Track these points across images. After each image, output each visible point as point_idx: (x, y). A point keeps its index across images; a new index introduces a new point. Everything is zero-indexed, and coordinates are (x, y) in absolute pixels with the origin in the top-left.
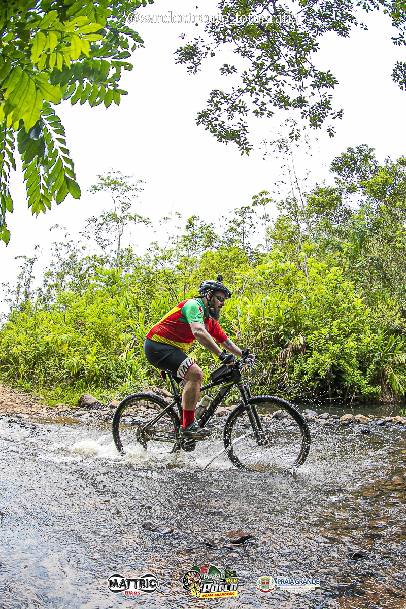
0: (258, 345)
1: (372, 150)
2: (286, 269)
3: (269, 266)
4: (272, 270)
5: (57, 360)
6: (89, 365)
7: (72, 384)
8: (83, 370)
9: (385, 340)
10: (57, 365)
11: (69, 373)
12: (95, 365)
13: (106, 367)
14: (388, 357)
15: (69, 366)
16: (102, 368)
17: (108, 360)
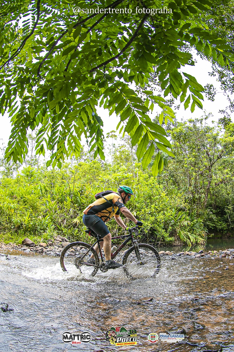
3: (119, 175)
4: (120, 177)
5: (7, 217)
6: (25, 222)
7: (16, 232)
8: (22, 224)
9: (176, 214)
10: (7, 220)
11: (14, 226)
12: (30, 222)
13: (35, 224)
14: (177, 223)
15: (15, 222)
16: (33, 224)
17: (36, 220)
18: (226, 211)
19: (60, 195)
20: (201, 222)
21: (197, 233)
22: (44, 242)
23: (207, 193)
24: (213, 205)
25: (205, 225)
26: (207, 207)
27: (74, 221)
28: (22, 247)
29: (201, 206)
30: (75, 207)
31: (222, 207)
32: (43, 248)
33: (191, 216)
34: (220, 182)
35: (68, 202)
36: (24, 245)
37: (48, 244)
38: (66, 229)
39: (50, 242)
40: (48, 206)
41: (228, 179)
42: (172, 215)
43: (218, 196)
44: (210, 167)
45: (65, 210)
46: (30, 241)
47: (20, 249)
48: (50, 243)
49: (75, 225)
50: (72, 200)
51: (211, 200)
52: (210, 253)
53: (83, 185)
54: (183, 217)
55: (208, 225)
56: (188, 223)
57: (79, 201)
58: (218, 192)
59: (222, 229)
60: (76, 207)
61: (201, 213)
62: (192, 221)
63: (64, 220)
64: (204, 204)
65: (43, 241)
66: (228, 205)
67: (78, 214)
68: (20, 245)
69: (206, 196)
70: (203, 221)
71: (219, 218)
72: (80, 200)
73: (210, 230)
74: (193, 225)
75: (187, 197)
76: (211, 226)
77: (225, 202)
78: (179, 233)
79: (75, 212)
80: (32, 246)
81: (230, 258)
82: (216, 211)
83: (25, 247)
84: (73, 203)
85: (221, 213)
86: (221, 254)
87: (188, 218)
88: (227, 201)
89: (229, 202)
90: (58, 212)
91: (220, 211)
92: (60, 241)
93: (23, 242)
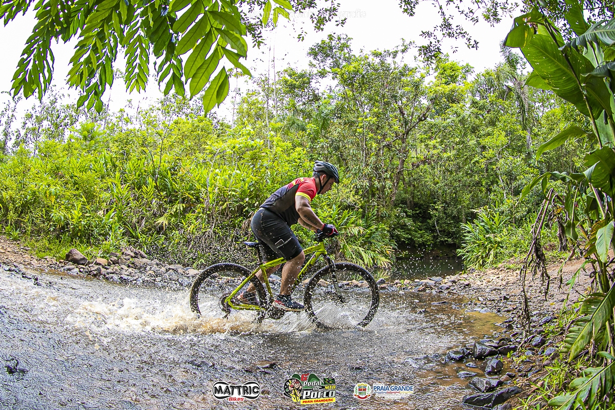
0: (223, 214)
1: (350, 39)
2: (255, 146)
3: (240, 142)
4: (241, 145)
5: (44, 211)
6: (74, 220)
7: (58, 237)
8: (67, 224)
9: (339, 214)
10: (44, 216)
11: (54, 226)
12: (81, 221)
13: (90, 224)
14: (341, 230)
15: (56, 220)
16: (86, 224)
17: (91, 217)
18: (431, 213)
19: (137, 174)
20: (383, 229)
21: (377, 250)
22: (103, 257)
23: (397, 180)
24: (408, 202)
25: (394, 236)
26: (396, 206)
27: (158, 222)
28: (65, 264)
29: (386, 203)
30: (161, 196)
31: (425, 206)
32: (101, 267)
33: (366, 219)
34: (422, 161)
35: (150, 187)
36: (69, 261)
37: (110, 261)
38: (145, 236)
39: (114, 258)
40: (115, 194)
41: (435, 157)
42: (331, 217)
43: (418, 187)
44: (404, 134)
45: (144, 202)
46: (79, 254)
47: (62, 269)
48: (113, 260)
49: (160, 230)
50: (156, 184)
51: (405, 193)
52: (397, 284)
53: (177, 158)
54: (352, 220)
55: (397, 236)
56: (359, 231)
57: (170, 187)
58: (418, 179)
59: (423, 245)
60: (163, 197)
61: (386, 214)
62: (367, 227)
63: (142, 220)
64: (391, 198)
65: (102, 255)
66: (435, 203)
67: (166, 209)
68: (62, 261)
69: (394, 185)
70: (388, 229)
71: (418, 225)
72: (171, 185)
73: (402, 245)
74: (370, 234)
75: (360, 185)
76: (404, 238)
77: (430, 197)
78: (343, 249)
79: (160, 206)
80: (83, 264)
81: (434, 292)
82: (414, 212)
83: (70, 265)
84: (158, 190)
85: (423, 216)
86: (417, 285)
87: (360, 222)
88: (433, 197)
89: (438, 197)
90: (133, 204)
91: (420, 212)
92: (132, 257)
93: (68, 256)
